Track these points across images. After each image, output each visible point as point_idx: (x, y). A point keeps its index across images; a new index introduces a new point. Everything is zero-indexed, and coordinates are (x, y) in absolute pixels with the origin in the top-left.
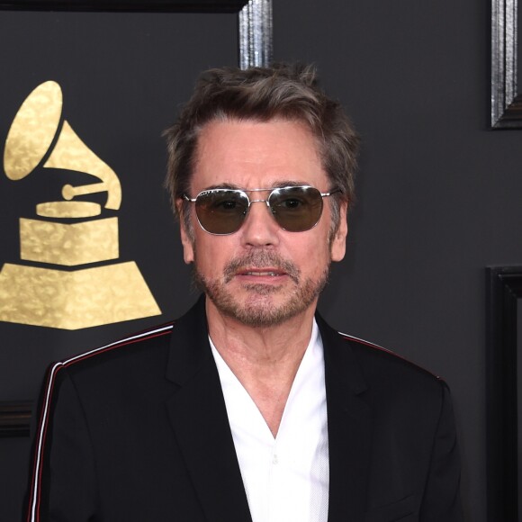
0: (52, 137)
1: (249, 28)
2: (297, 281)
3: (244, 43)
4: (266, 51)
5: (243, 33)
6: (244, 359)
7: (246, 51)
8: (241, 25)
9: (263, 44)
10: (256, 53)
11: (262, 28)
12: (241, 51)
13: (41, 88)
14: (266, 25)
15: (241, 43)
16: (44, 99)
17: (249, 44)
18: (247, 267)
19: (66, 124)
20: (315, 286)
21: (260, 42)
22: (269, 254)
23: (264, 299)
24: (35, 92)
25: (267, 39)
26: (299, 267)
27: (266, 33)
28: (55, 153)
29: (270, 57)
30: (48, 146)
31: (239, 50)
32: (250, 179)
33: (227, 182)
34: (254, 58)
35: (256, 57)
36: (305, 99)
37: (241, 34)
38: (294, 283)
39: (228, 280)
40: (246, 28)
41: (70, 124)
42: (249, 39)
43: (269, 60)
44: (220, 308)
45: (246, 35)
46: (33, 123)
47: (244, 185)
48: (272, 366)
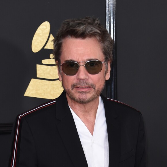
0: (47, 39)
1: (109, 4)
2: (94, 89)
3: (107, 9)
4: (114, 11)
5: (107, 6)
6: (79, 111)
7: (108, 12)
8: (106, 3)
9: (113, 9)
10: (111, 12)
11: (113, 4)
12: (106, 12)
13: (43, 23)
14: (114, 3)
15: (106, 9)
16: (45, 27)
17: (109, 9)
18: (78, 86)
19: (51, 35)
20: (100, 90)
21: (112, 9)
22: (86, 82)
23: (84, 96)
24: (42, 25)
25: (114, 8)
26: (95, 85)
27: (114, 6)
28: (48, 44)
29: (115, 13)
30: (46, 42)
31: (106, 11)
32: (79, 58)
33: (72, 59)
34: (110, 14)
35: (111, 13)
36: (96, 32)
37: (106, 6)
38: (94, 90)
39: (72, 89)
40: (108, 4)
41: (53, 35)
42: (109, 8)
43: (115, 14)
44: (70, 97)
45: (108, 6)
46: (41, 35)
47: (77, 60)
48: (88, 113)
